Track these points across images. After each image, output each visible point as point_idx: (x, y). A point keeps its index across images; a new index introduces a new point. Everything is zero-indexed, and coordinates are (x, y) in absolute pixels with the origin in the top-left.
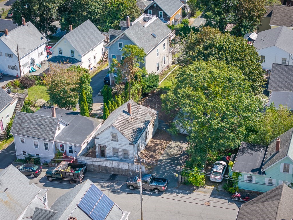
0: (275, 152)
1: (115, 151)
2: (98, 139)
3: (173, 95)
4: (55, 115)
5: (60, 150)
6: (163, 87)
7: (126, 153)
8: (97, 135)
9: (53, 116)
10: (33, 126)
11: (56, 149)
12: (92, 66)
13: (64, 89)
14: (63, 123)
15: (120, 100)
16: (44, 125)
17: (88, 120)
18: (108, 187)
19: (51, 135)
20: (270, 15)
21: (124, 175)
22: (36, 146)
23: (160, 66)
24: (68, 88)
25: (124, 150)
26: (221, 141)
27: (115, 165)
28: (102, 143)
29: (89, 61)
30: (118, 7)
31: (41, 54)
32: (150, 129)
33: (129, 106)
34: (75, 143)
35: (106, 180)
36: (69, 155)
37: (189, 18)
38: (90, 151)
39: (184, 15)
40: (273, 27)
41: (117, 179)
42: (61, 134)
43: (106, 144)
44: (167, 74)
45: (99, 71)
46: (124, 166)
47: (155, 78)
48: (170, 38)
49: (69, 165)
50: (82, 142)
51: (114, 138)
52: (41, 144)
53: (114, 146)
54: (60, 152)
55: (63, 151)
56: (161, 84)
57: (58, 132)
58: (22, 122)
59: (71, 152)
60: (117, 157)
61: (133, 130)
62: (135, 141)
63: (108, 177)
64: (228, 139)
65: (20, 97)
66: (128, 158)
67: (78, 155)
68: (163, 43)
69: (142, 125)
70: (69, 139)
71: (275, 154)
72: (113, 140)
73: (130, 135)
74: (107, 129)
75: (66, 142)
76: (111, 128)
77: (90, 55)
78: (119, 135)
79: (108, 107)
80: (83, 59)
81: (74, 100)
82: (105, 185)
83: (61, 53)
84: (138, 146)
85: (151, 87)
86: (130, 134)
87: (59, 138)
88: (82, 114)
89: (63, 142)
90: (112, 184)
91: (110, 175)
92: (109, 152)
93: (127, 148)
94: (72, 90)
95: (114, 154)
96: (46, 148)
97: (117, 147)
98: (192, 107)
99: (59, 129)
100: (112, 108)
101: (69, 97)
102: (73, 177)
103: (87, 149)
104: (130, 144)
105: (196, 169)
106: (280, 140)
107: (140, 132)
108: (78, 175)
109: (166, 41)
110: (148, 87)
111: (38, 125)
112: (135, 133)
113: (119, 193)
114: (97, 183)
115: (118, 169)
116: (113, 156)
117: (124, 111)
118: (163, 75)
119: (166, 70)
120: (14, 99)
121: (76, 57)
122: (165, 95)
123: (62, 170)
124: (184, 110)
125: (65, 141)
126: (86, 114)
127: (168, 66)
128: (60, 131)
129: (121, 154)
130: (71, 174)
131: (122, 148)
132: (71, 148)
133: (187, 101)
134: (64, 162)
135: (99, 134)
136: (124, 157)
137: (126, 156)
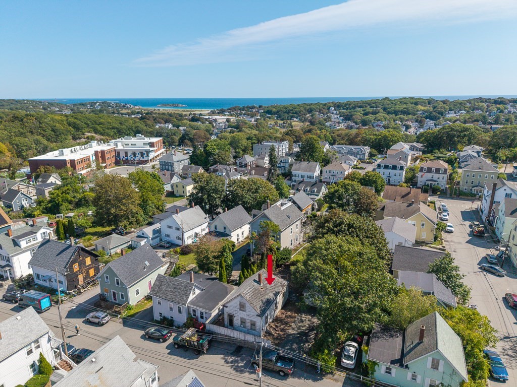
1: (243, 322)
2: (227, 307)
3: (303, 267)
4: (193, 280)
5: (192, 314)
6: (295, 260)
7: (253, 324)
8: (226, 303)
9: (191, 281)
10: (170, 289)
11: (189, 313)
12: (240, 241)
13: (207, 255)
14: (198, 288)
15: (255, 269)
16: (180, 289)
17: (224, 286)
18: (232, 362)
19: (185, 299)
20: (383, 209)
21: (250, 348)
22: (171, 309)
23: (293, 242)
24: (210, 256)
25: (251, 321)
26: (355, 323)
27: (241, 336)
28: (230, 312)
29: (238, 236)
30: (264, 199)
32: (280, 299)
33: (259, 275)
34: (205, 309)
35: (231, 352)
36: (200, 320)
38: (218, 321)
40: (386, 218)
41: (242, 352)
42: (195, 299)
43: (234, 313)
44: (298, 250)
45: (245, 245)
46: (250, 338)
47: (288, 252)
48: (302, 220)
49: (197, 331)
50: (212, 309)
51: (242, 307)
52: (176, 309)
53: (241, 316)
54: (191, 317)
55: (195, 315)
56: (293, 257)
57: (191, 297)
58: (161, 285)
59: (202, 317)
60: (245, 327)
61: (262, 301)
62: (263, 313)
63: (233, 349)
64: (363, 320)
65: (171, 261)
66: (255, 330)
67: (207, 322)
68: (296, 223)
69: (271, 296)
70: (201, 304)
72: (241, 310)
73: (258, 307)
74: (235, 298)
75: (197, 308)
76: (240, 297)
77: (239, 231)
78: (247, 305)
79: (244, 275)
80: (232, 234)
81: (216, 267)
82: (230, 359)
83: (216, 229)
84: (267, 318)
85: (284, 259)
86: (258, 305)
87: (192, 302)
88: (219, 281)
89: (195, 307)
90: (236, 359)
91: (236, 346)
92: (237, 322)
93: (254, 320)
94: (215, 257)
95: (241, 324)
96: (180, 312)
97: (245, 317)
98: (323, 281)
99: (194, 293)
100: (247, 276)
101: (211, 264)
102: (197, 347)
103: (218, 315)
104: (257, 315)
105: (326, 351)
107: (269, 303)
108: (202, 345)
109: (298, 223)
110: (282, 259)
111: (174, 288)
112: (264, 304)
113: (242, 372)
114: (222, 356)
115: (245, 341)
116: (241, 326)
117: (255, 281)
118: (295, 250)
119: (298, 246)
121: (227, 232)
122: (295, 267)
123: (188, 338)
124: (315, 283)
125: (197, 306)
126: (224, 280)
127: (299, 243)
128: (195, 296)
129: (248, 325)
130: (196, 344)
131: (250, 319)
132: (202, 313)
133: (318, 274)
134: (193, 329)
135: (228, 303)
136: (251, 329)
137: (253, 327)
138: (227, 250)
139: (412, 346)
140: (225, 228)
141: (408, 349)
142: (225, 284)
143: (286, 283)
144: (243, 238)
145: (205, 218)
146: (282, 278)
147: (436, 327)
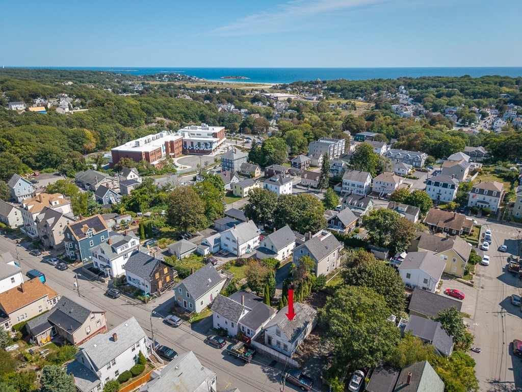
0: (406, 383)
1: (278, 343)
2: (267, 331)
4: (243, 301)
6: (329, 286)
7: (285, 346)
8: (266, 328)
9: (242, 304)
10: (226, 308)
11: (239, 328)
12: (285, 257)
13: (256, 280)
14: (247, 309)
16: (233, 309)
17: (267, 308)
18: (268, 372)
19: (237, 318)
20: (419, 239)
21: (282, 364)
22: (226, 322)
23: (329, 268)
24: (258, 280)
25: (284, 344)
26: (360, 361)
27: (276, 354)
28: (269, 335)
29: (283, 254)
31: (256, 242)
32: (310, 327)
34: (252, 328)
35: (268, 364)
36: (247, 334)
37: (361, 227)
38: (261, 338)
39: (357, 225)
40: (420, 250)
41: (276, 365)
42: (244, 318)
43: (272, 336)
45: (288, 262)
46: (282, 357)
47: (323, 278)
48: (339, 249)
49: (244, 345)
50: (256, 328)
51: (278, 333)
52: (230, 323)
53: (278, 339)
54: (241, 331)
55: (244, 331)
56: (328, 283)
57: (242, 316)
58: (220, 303)
59: (249, 333)
60: (279, 347)
61: (294, 330)
62: (294, 339)
63: (270, 363)
64: (367, 359)
65: (228, 277)
66: (287, 351)
67: (252, 338)
68: (334, 253)
69: (302, 325)
70: (248, 323)
71: (406, 385)
72: (277, 335)
73: (290, 335)
74: (273, 326)
75: (246, 326)
76: (276, 326)
77: (285, 250)
78: (282, 333)
79: (283, 300)
80: (278, 252)
82: (267, 369)
83: (265, 246)
84: (297, 342)
86: (290, 333)
87: (242, 321)
88: (264, 302)
89: (244, 325)
90: (272, 370)
91: (272, 360)
92: (274, 342)
93: (286, 344)
94: (261, 282)
95: (277, 345)
96: (233, 326)
97: (280, 341)
99: (244, 313)
101: (259, 286)
102: (244, 358)
103: (261, 333)
104: (289, 341)
105: (337, 378)
106: (411, 375)
107: (299, 331)
109: (336, 252)
111: (229, 308)
112: (295, 332)
113: (274, 381)
115: (278, 358)
116: (276, 347)
118: (331, 275)
119: (334, 271)
120: (223, 279)
121: (274, 250)
123: (237, 350)
126: (267, 302)
127: (336, 269)
128: (244, 315)
129: (282, 346)
130: (243, 355)
131: (283, 342)
132: (248, 330)
134: (241, 343)
135: (268, 328)
136: (284, 349)
137: (286, 349)
139: (401, 385)
140: (272, 247)
141: (399, 387)
142: (268, 306)
143: (316, 313)
144: (288, 255)
145: (257, 232)
147: (422, 374)
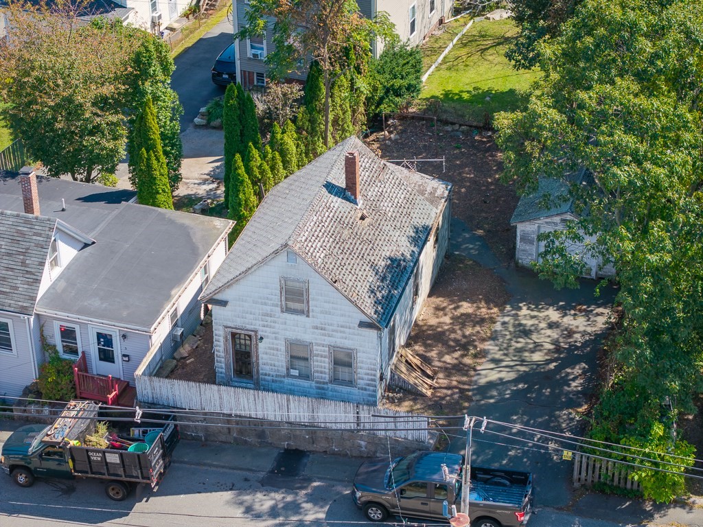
1: (298, 356)
2: (224, 303)
4: (36, 205)
5: (60, 348)
7: (343, 361)
8: (220, 290)
9: (29, 207)
11: (45, 345)
12: (163, 25)
13: (69, 100)
14: (70, 239)
15: (290, 141)
17: (172, 222)
18: (273, 512)
19: (22, 288)
21: (334, 454)
23: (418, 16)
24: (85, 98)
25: (334, 349)
27: (298, 411)
28: (239, 322)
29: (153, 5)
34: (121, 320)
35: (262, 475)
36: (99, 367)
41: (306, 472)
42: (63, 284)
43: (257, 325)
44: (442, 48)
46: (335, 415)
47: (406, 62)
49: (103, 416)
50: (152, 316)
51: (294, 299)
53: (292, 335)
54: (59, 359)
55: (75, 352)
56: (429, 83)
57: (49, 277)
59: (107, 356)
60: (306, 376)
61: (373, 266)
62: (383, 314)
63: (268, 464)
66: (350, 383)
67: (140, 371)
69: (404, 247)
70: (96, 303)
72: (287, 310)
73: (363, 289)
75: (83, 319)
76: (283, 257)
78: (318, 287)
81: (111, 145)
82: (264, 501)
84: (392, 332)
85: (397, 93)
86: (362, 283)
87: (54, 298)
88: (142, 201)
89: (73, 317)
90: (289, 498)
91: (275, 453)
92: (270, 357)
93: (348, 343)
94: (103, 103)
95: (291, 366)
96: (4, 341)
97: (307, 337)
99: (55, 262)
101: (91, 133)
102: (121, 471)
104: (362, 325)
105: (658, 429)
107: (399, 274)
108: (142, 461)
112: (383, 279)
114: (228, 495)
115: (313, 430)
116: (288, 375)
117: (330, 187)
118: (432, 50)
123: (74, 443)
125: (79, 312)
126: (161, 198)
127: (441, 22)
128: (57, 271)
129: (322, 365)
130: (113, 458)
131: (328, 340)
132: (105, 340)
134: (81, 405)
135: (228, 285)
136: (335, 380)
137: (343, 373)
138: (156, 68)
143: (440, 188)
144: (176, 16)
146: (423, 168)
